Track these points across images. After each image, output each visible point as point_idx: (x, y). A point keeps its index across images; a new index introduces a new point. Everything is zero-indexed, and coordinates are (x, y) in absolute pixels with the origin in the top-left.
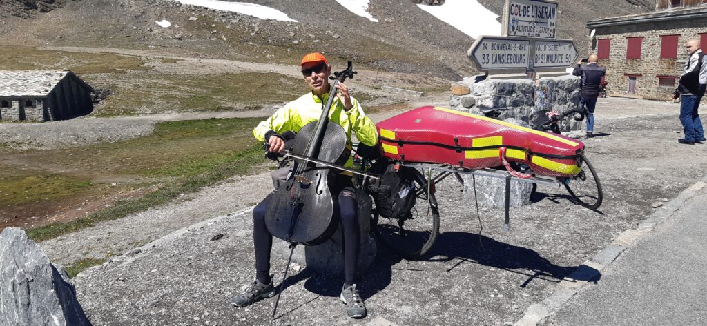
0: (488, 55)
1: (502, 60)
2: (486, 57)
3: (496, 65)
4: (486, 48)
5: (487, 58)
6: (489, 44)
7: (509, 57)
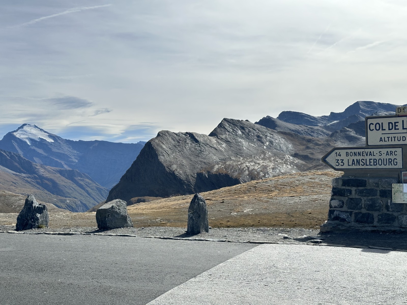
0: (343, 160)
1: (361, 163)
2: (340, 162)
3: (354, 167)
4: (340, 155)
5: (342, 162)
6: (343, 152)
7: (372, 161)
